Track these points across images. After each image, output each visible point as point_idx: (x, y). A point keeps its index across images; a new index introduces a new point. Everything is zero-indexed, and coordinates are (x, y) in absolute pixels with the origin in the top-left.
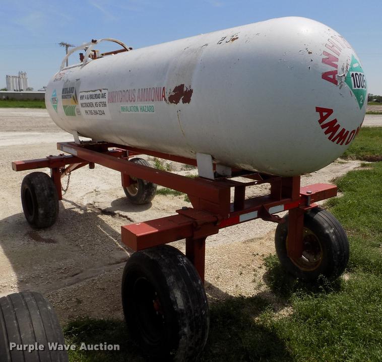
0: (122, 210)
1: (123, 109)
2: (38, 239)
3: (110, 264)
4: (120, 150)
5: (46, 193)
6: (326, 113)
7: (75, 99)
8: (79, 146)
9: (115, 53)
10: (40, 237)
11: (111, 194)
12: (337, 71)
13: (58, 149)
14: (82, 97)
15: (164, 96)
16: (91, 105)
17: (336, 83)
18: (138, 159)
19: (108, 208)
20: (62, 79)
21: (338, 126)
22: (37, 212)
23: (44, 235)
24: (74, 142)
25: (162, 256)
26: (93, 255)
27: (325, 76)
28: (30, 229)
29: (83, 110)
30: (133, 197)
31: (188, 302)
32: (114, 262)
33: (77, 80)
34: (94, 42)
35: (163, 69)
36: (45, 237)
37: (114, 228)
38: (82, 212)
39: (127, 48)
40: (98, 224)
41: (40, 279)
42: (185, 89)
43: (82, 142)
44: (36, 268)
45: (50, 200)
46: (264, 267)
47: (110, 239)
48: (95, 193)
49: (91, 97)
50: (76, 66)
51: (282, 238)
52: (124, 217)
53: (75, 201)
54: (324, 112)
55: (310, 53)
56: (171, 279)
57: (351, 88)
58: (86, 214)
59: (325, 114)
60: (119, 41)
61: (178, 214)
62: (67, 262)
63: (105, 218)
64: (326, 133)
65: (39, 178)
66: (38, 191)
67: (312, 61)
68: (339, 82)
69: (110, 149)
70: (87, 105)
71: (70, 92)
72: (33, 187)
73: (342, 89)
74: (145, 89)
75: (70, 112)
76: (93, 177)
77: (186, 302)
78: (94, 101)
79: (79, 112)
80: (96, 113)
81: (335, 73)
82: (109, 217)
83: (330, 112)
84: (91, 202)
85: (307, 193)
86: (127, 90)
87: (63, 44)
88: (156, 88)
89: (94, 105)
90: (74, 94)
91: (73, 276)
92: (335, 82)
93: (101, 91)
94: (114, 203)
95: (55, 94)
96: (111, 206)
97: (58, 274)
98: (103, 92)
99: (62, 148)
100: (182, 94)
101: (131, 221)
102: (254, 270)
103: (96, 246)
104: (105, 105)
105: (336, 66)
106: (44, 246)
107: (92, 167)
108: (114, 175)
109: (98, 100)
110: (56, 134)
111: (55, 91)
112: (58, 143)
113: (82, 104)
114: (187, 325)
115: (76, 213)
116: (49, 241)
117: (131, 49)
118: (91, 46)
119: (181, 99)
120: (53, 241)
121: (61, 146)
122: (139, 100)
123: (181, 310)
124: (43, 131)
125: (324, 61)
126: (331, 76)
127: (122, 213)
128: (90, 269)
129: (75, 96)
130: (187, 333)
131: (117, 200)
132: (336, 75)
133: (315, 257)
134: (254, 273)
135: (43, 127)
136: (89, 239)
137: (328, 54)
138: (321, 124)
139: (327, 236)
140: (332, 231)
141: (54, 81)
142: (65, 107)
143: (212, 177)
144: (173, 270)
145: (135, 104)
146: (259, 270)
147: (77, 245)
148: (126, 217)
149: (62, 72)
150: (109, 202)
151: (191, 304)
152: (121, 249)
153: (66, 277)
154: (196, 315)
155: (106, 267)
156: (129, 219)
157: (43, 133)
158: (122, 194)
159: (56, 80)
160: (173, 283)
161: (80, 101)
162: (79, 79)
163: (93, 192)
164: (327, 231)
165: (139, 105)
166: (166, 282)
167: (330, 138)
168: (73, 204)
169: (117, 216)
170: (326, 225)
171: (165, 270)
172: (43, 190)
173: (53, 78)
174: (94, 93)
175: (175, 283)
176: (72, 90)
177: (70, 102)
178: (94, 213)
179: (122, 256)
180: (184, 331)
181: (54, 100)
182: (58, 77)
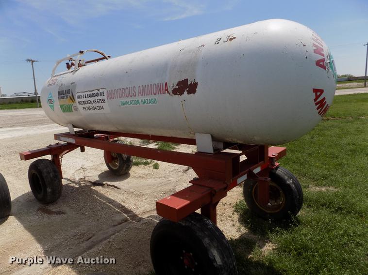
0: (109, 181)
1: (123, 103)
2: (50, 213)
3: (114, 226)
4: (103, 135)
5: (51, 175)
7: (72, 99)
8: (74, 135)
9: (97, 60)
10: (50, 211)
11: (96, 169)
12: (324, 59)
13: (55, 139)
14: (79, 97)
15: (167, 90)
16: (89, 102)
17: (325, 68)
18: (116, 141)
19: (97, 181)
20: (56, 84)
21: (326, 102)
22: (45, 191)
23: (53, 208)
24: (69, 133)
25: (193, 222)
26: (98, 220)
27: (318, 63)
28: (40, 205)
29: (80, 107)
30: (116, 170)
31: (224, 258)
32: (117, 223)
33: (72, 83)
34: (81, 52)
35: (162, 68)
36: (54, 210)
37: (107, 196)
38: (77, 186)
39: (106, 56)
40: (93, 194)
41: (62, 246)
42: (189, 83)
43: (76, 132)
44: (55, 237)
45: (55, 180)
46: (236, 213)
47: (107, 205)
48: (82, 170)
49: (89, 96)
50: (67, 73)
51: (249, 190)
52: (111, 186)
53: (68, 178)
54: (318, 92)
55: (304, 45)
56: (206, 241)
57: (333, 71)
58: (81, 187)
59: (318, 94)
60: (100, 51)
61: (192, 184)
62: (80, 228)
63: (97, 188)
64: (318, 109)
65: (44, 164)
66: (45, 175)
67: (307, 51)
68: (327, 67)
69: (95, 135)
70: (84, 103)
71: (66, 94)
72: (40, 172)
73: (328, 73)
74: (145, 86)
75: (66, 109)
76: (76, 158)
78: (92, 99)
79: (76, 109)
80: (94, 108)
81: (323, 60)
82: (101, 188)
83: (322, 91)
84: (82, 177)
85: (273, 155)
86: (127, 88)
87: (29, 60)
88: (158, 84)
89: (92, 102)
90: (70, 95)
91: (88, 240)
92: (323, 67)
93: (98, 90)
94: (100, 176)
95: (51, 97)
96: (98, 179)
97: (75, 240)
98: (101, 91)
99: (59, 138)
100: (186, 87)
101: (118, 189)
102: (230, 217)
103: (99, 212)
104: (104, 101)
105: (323, 55)
106: (57, 218)
107: (83, 150)
108: (93, 154)
109: (96, 98)
110: (36, 127)
111: (50, 94)
112: (55, 135)
113: (79, 103)
115: (73, 187)
116: (59, 213)
117: (109, 57)
118: (79, 56)
119: (186, 91)
120: (63, 213)
121: (57, 136)
122: (140, 94)
123: (220, 265)
124: (24, 126)
125: (315, 51)
126: (322, 63)
127: (109, 183)
128: (100, 232)
129: (72, 97)
131: (102, 173)
132: (324, 62)
133: (276, 202)
134: (230, 219)
135: (23, 122)
136: (91, 207)
137: (316, 46)
138: (316, 102)
139: (289, 185)
140: (291, 181)
141: (48, 86)
142: (61, 106)
143: (212, 152)
144: (206, 233)
145: (136, 99)
146: (233, 216)
147: (83, 214)
148: (113, 186)
149: (53, 79)
150: (96, 176)
151: (226, 259)
152: (119, 212)
153: (83, 242)
155: (112, 229)
156: (116, 187)
157: (25, 127)
158: (105, 168)
159: (49, 85)
160: (209, 244)
161: (77, 100)
162: (74, 83)
163: (80, 169)
164: (288, 182)
165: (140, 98)
166: (203, 244)
167: (319, 113)
168: (68, 180)
169: (106, 185)
170: (286, 178)
171: (199, 234)
172: (49, 173)
173: (47, 83)
174: (92, 93)
175: (211, 244)
176: (68, 91)
177: (66, 102)
178: (86, 186)
179: (122, 218)
181: (50, 101)
182: (51, 82)
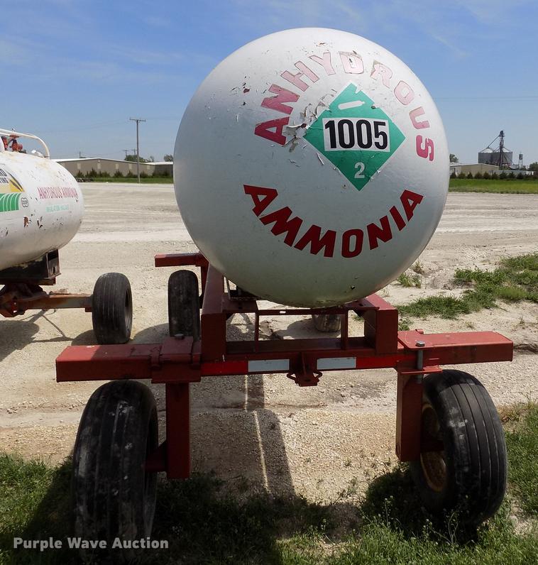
6: (264, 197)
12: (287, 119)
17: (281, 141)
21: (298, 220)
27: (262, 130)
31: (94, 470)
38: (245, 332)
54: (259, 195)
55: (246, 91)
57: (322, 149)
59: (261, 198)
64: (275, 232)
67: (244, 104)
68: (288, 139)
73: (293, 152)
77: (91, 469)
81: (282, 122)
83: (271, 194)
85: (417, 345)
92: (280, 139)
105: (289, 110)
114: (84, 503)
123: (81, 478)
125: (266, 103)
126: (273, 130)
130: (82, 513)
132: (284, 127)
137: (279, 90)
138: (260, 217)
139: (450, 432)
144: (97, 420)
151: (96, 474)
154: (100, 491)
160: (85, 438)
164: (452, 424)
167: (288, 242)
172: (179, 294)
175: (88, 438)
179: (236, 400)
180: (79, 510)
